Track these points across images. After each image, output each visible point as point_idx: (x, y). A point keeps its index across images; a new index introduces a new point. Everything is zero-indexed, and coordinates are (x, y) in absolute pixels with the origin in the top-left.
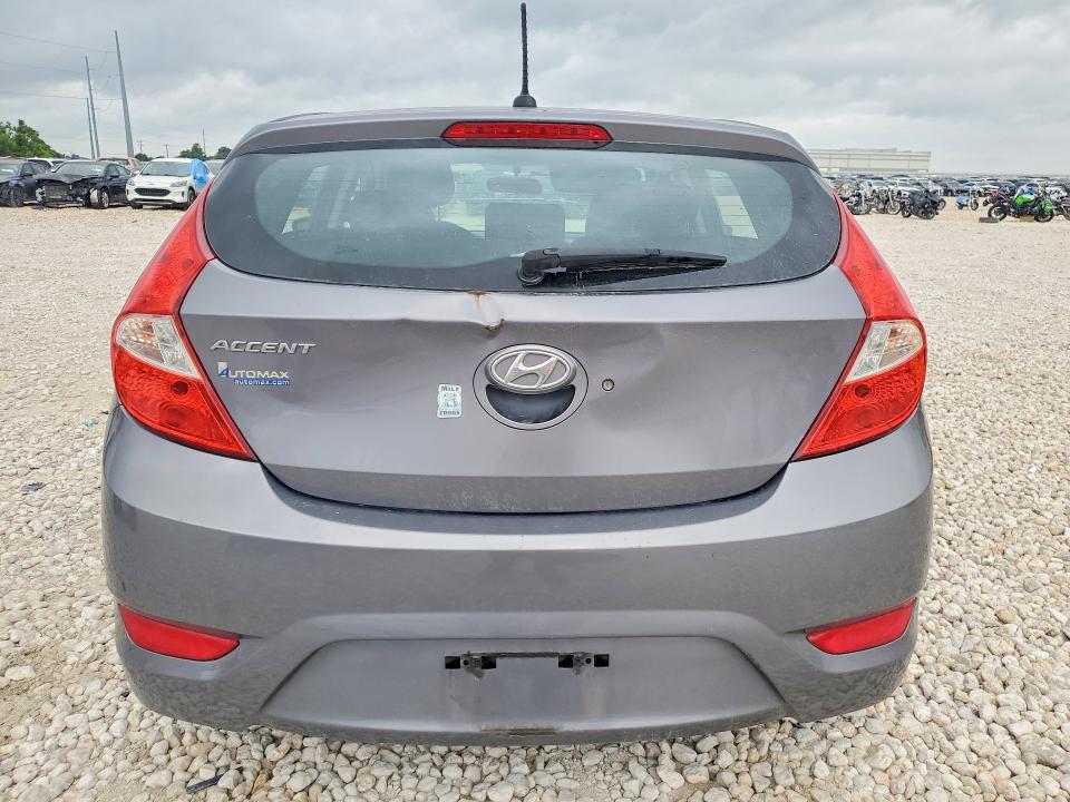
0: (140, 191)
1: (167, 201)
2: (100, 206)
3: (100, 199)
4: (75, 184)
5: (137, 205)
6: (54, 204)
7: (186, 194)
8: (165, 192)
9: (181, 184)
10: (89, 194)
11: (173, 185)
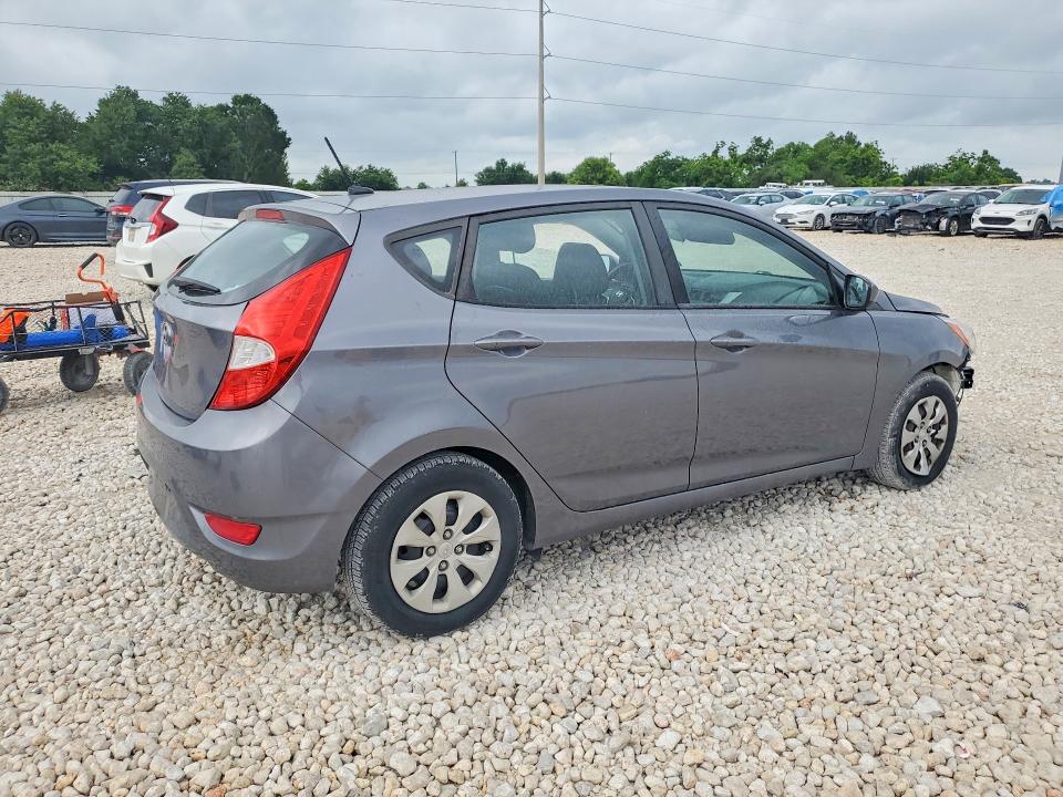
0: (984, 220)
1: (1011, 230)
2: (947, 234)
3: (949, 225)
4: (928, 214)
5: (982, 234)
6: (906, 232)
7: (1032, 224)
8: (1010, 220)
9: (1029, 212)
10: (939, 222)
11: (1021, 213)
